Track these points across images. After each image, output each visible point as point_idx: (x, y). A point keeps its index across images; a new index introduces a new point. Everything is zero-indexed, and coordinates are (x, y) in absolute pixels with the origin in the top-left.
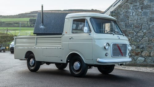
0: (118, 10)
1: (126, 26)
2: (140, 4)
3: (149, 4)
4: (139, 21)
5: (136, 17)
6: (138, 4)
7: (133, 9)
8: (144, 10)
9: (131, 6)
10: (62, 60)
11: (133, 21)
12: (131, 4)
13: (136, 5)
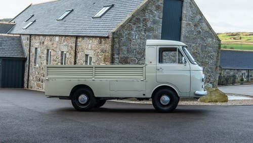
0: (120, 31)
1: (128, 51)
2: (144, 26)
3: (152, 26)
4: (142, 45)
5: (139, 41)
6: (141, 25)
7: (136, 31)
8: (147, 33)
9: (134, 27)
10: (144, 95)
11: (136, 45)
12: (135, 24)
13: (140, 26)
